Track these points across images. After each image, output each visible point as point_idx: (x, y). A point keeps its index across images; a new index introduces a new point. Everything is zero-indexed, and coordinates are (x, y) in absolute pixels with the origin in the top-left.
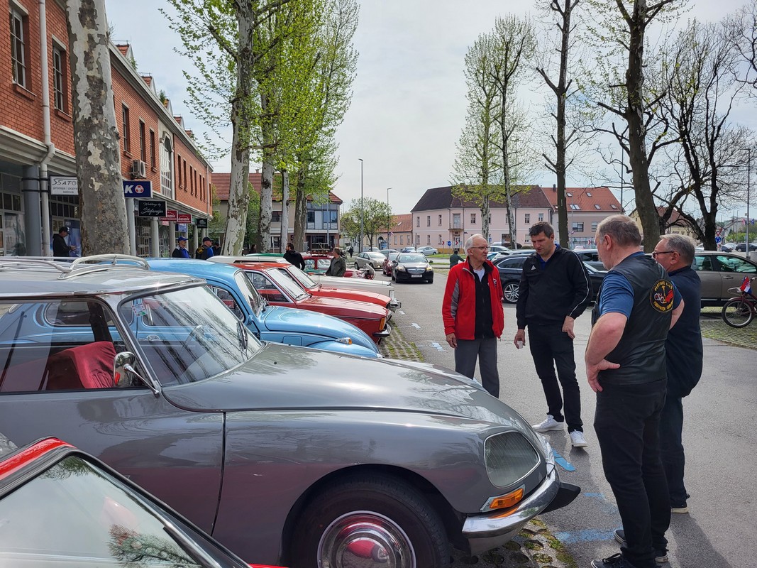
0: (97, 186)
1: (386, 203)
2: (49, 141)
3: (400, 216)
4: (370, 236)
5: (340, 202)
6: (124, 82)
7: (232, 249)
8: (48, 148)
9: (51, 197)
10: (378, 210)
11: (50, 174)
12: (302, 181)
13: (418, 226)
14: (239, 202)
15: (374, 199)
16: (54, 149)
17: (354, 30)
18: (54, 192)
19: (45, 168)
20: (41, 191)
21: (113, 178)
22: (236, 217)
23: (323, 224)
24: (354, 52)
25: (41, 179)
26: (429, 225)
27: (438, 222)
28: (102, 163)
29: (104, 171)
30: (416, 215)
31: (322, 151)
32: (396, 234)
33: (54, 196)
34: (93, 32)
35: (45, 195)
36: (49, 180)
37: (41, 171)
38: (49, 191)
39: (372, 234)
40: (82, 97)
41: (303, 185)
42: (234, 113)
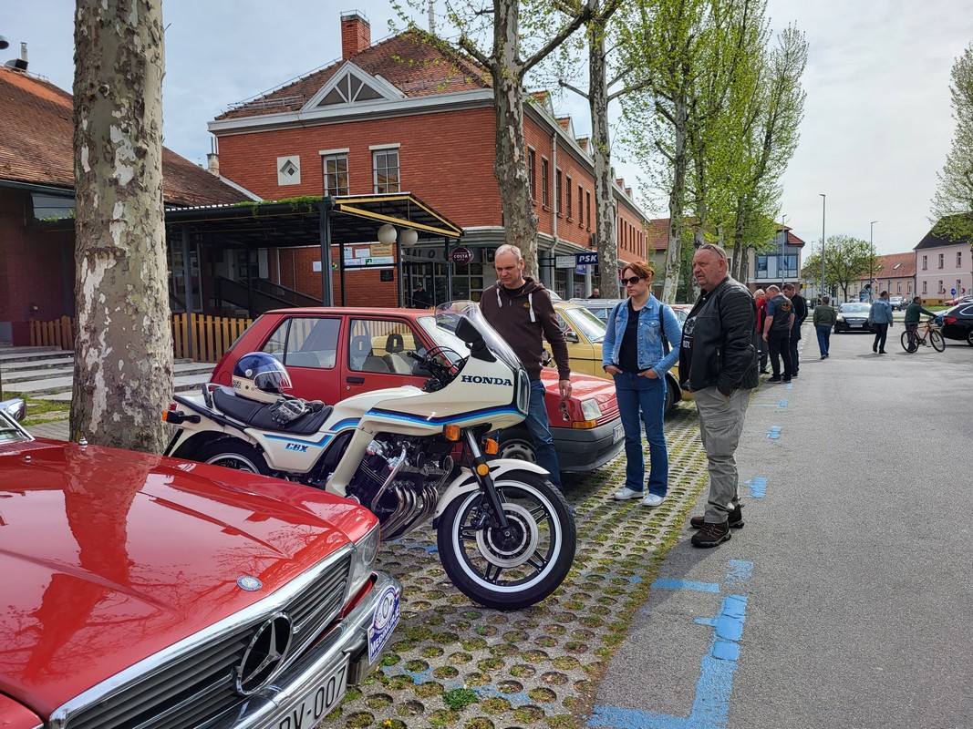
0: (608, 271)
1: (868, 241)
2: (556, 235)
3: (899, 255)
4: (844, 285)
5: (802, 244)
6: (576, 163)
7: (667, 300)
8: (555, 239)
9: (555, 269)
10: (857, 251)
11: (556, 255)
12: (741, 232)
13: (925, 269)
14: (673, 266)
15: (850, 237)
16: (558, 239)
17: (802, 70)
18: (558, 266)
19: (553, 252)
20: (551, 266)
21: (614, 267)
22: (671, 277)
23: (778, 272)
24: (802, 92)
25: (550, 259)
26: (941, 267)
27: (955, 263)
28: (610, 260)
29: (611, 264)
30: (921, 254)
31: (765, 198)
32: (881, 281)
33: (558, 269)
34: (607, 202)
35: (553, 268)
36: (555, 259)
37: (550, 254)
38: (555, 266)
39: (847, 282)
40: (602, 231)
41: (741, 236)
42: (672, 202)
